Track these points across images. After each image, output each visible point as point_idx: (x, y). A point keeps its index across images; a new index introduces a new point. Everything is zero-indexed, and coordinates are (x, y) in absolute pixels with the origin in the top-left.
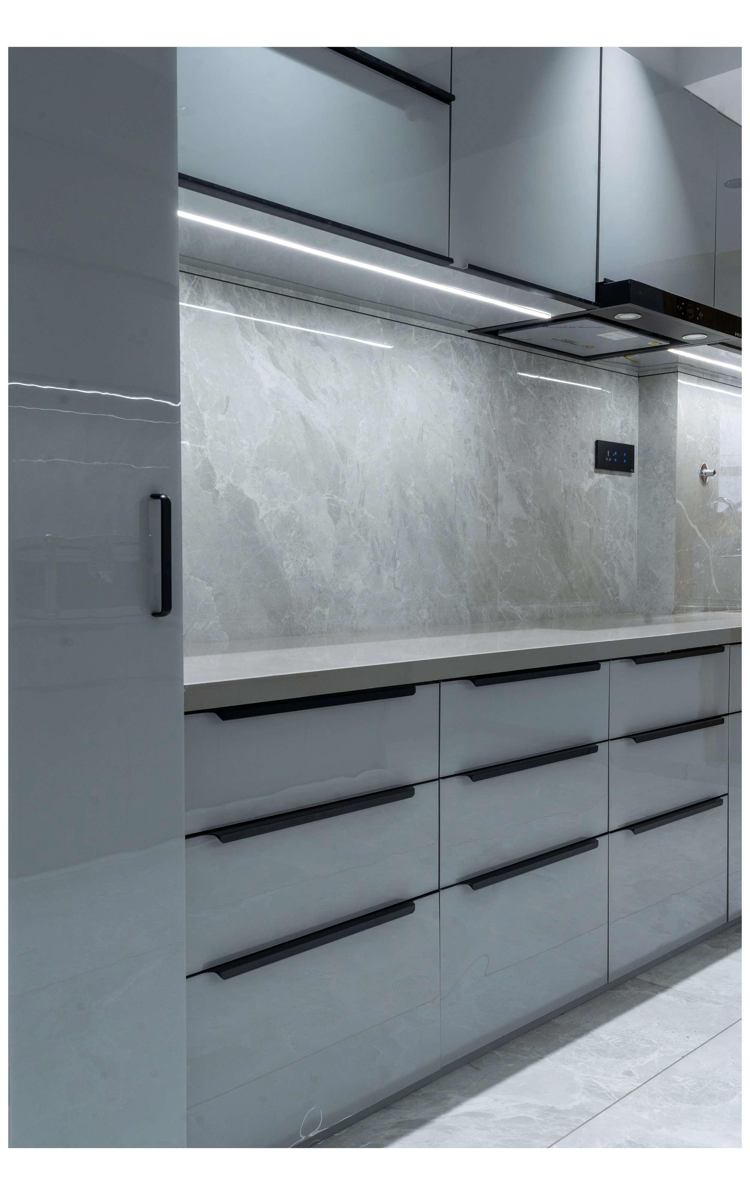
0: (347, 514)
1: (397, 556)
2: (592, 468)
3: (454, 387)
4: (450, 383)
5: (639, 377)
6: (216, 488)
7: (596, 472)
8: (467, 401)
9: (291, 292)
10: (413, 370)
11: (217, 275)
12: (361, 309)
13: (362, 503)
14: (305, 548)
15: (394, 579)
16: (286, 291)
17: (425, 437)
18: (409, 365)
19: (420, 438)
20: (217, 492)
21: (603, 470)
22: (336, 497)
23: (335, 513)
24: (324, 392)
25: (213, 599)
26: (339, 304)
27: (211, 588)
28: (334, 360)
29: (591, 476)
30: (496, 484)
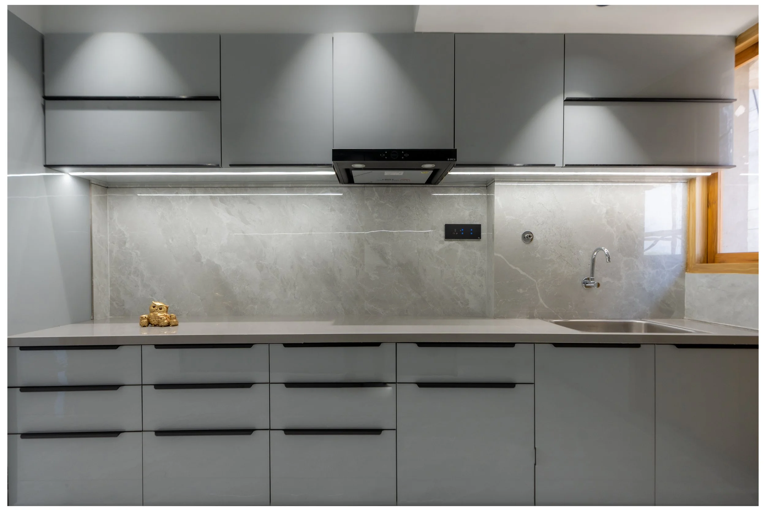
0: (267, 268)
1: (296, 284)
2: (443, 239)
3: (332, 210)
4: (330, 208)
5: (487, 187)
6: (202, 261)
7: (445, 241)
8: (341, 215)
9: (238, 186)
10: (305, 206)
11: (202, 186)
12: (274, 186)
13: (275, 263)
14: (244, 282)
15: (295, 294)
16: (235, 186)
18: (303, 204)
20: (202, 263)
21: (452, 239)
22: (261, 262)
23: (261, 268)
24: (254, 221)
25: (200, 301)
26: (262, 186)
27: (200, 297)
28: (259, 208)
29: (441, 242)
30: (363, 251)
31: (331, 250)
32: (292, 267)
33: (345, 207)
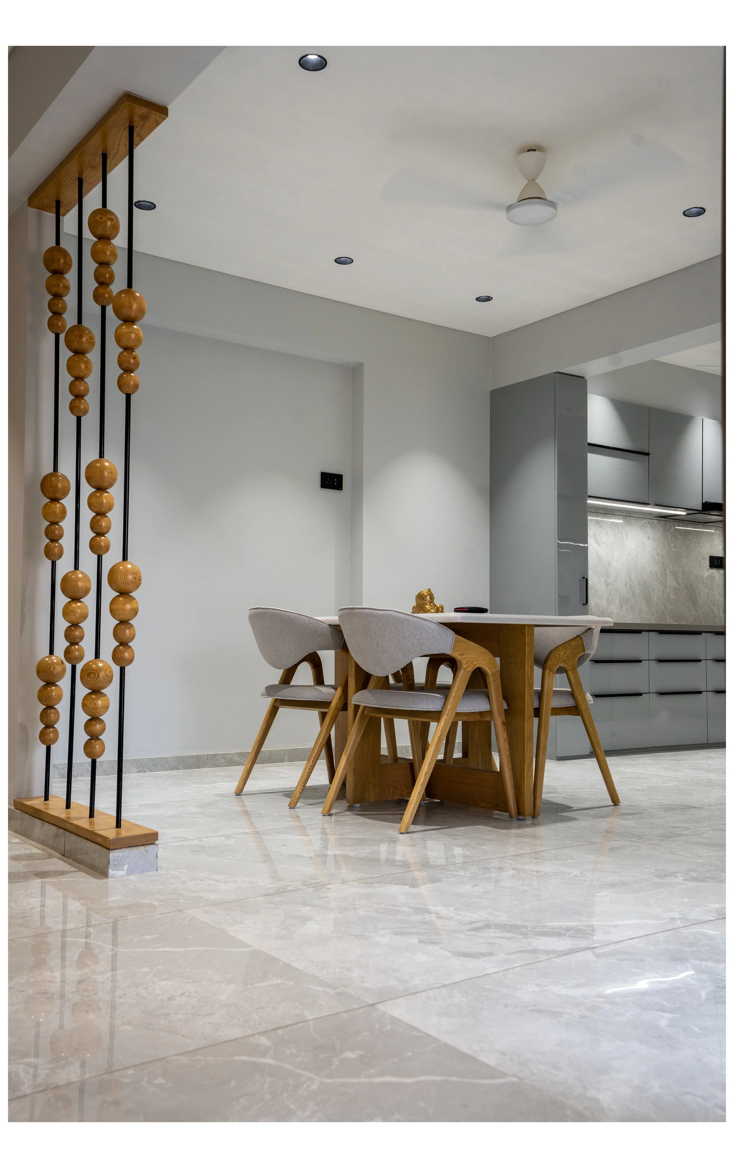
0: (611, 585)
2: (708, 567)
3: (649, 538)
7: (710, 569)
8: (654, 543)
10: (633, 533)
13: (616, 581)
14: (597, 596)
15: (627, 609)
17: (638, 557)
19: (636, 557)
21: (713, 568)
22: (607, 579)
23: (607, 584)
24: (603, 543)
26: (610, 513)
28: (606, 532)
29: (708, 570)
30: (666, 574)
31: (648, 572)
32: (626, 586)
33: (656, 537)
